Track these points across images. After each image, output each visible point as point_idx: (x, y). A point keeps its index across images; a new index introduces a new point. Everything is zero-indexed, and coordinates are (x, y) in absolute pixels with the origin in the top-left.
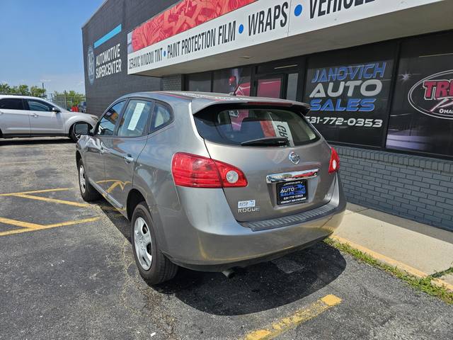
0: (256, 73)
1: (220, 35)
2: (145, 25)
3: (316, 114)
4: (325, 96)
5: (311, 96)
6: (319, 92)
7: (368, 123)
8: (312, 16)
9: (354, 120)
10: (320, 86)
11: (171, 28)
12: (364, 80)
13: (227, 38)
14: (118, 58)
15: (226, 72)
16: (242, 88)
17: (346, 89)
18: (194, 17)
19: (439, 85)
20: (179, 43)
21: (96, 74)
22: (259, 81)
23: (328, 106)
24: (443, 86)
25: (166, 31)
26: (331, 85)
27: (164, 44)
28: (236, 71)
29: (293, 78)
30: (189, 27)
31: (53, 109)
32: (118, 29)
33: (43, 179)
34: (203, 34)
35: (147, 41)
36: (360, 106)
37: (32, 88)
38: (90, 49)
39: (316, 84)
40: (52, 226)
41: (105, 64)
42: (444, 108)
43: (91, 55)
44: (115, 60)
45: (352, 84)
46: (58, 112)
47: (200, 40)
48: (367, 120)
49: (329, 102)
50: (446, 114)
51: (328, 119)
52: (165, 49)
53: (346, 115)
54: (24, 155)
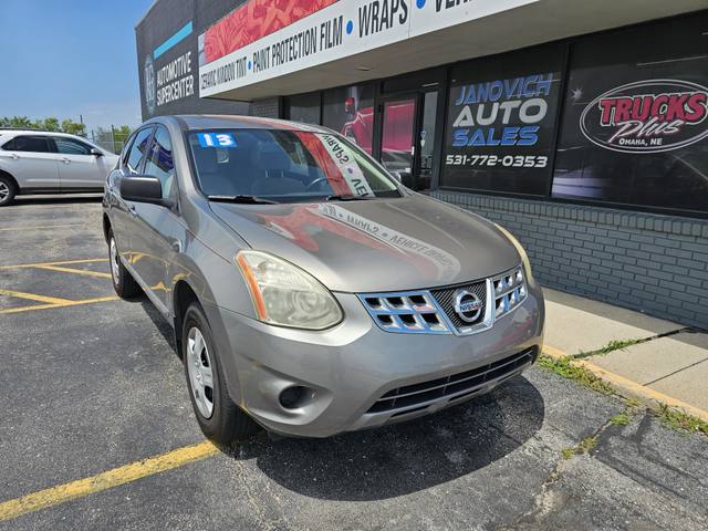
0: (382, 92)
1: (322, 36)
2: (222, 22)
3: (462, 150)
4: (473, 124)
5: (455, 125)
6: (465, 118)
7: (529, 162)
8: (438, 9)
9: (511, 158)
10: (467, 111)
11: (258, 27)
12: (524, 99)
13: (331, 41)
14: (188, 74)
15: (341, 92)
16: (363, 116)
17: (501, 113)
18: (288, 10)
19: (620, 105)
20: (268, 49)
21: (157, 100)
22: (386, 104)
23: (478, 139)
24: (624, 106)
25: (250, 32)
26: (481, 107)
27: (248, 51)
28: (354, 90)
29: (431, 100)
30: (282, 26)
31: (92, 151)
32: (188, 29)
33: (76, 248)
34: (300, 35)
35: (226, 46)
36: (518, 138)
37: (64, 123)
38: (148, 61)
39: (463, 106)
40: (85, 302)
41: (170, 83)
42: (627, 138)
43: (149, 69)
44: (185, 76)
45: (508, 106)
46: (99, 155)
47: (297, 45)
48: (528, 158)
49: (479, 133)
50: (628, 145)
51: (477, 157)
52: (251, 59)
53: (501, 152)
54: (51, 218)
